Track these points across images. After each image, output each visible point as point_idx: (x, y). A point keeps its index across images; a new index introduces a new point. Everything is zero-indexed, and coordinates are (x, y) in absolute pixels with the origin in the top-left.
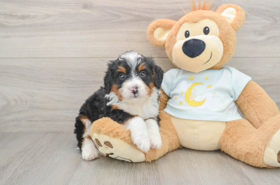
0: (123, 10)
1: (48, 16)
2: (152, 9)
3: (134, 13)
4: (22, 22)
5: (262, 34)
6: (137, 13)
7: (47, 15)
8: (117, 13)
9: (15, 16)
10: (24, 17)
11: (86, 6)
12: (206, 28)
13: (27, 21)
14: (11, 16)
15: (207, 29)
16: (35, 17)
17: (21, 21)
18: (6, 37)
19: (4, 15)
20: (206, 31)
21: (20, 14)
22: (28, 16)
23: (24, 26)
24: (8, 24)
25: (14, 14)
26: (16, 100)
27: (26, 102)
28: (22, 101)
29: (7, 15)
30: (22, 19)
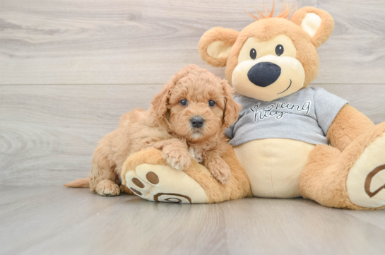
0: (181, 23)
1: (83, 30)
2: (219, 21)
3: (195, 25)
4: (49, 38)
5: (369, 52)
6: (199, 26)
7: (82, 29)
8: (174, 26)
9: (41, 30)
10: (51, 32)
11: (132, 17)
12: (278, 46)
13: (56, 37)
14: (36, 30)
15: (280, 48)
16: (66, 31)
17: (48, 36)
18: (28, 57)
19: (27, 29)
20: (279, 50)
21: (47, 28)
22: (57, 31)
23: (52, 43)
24: (31, 41)
25: (39, 28)
26: (34, 142)
27: (48, 143)
28: (42, 143)
29: (31, 29)
30: (50, 35)
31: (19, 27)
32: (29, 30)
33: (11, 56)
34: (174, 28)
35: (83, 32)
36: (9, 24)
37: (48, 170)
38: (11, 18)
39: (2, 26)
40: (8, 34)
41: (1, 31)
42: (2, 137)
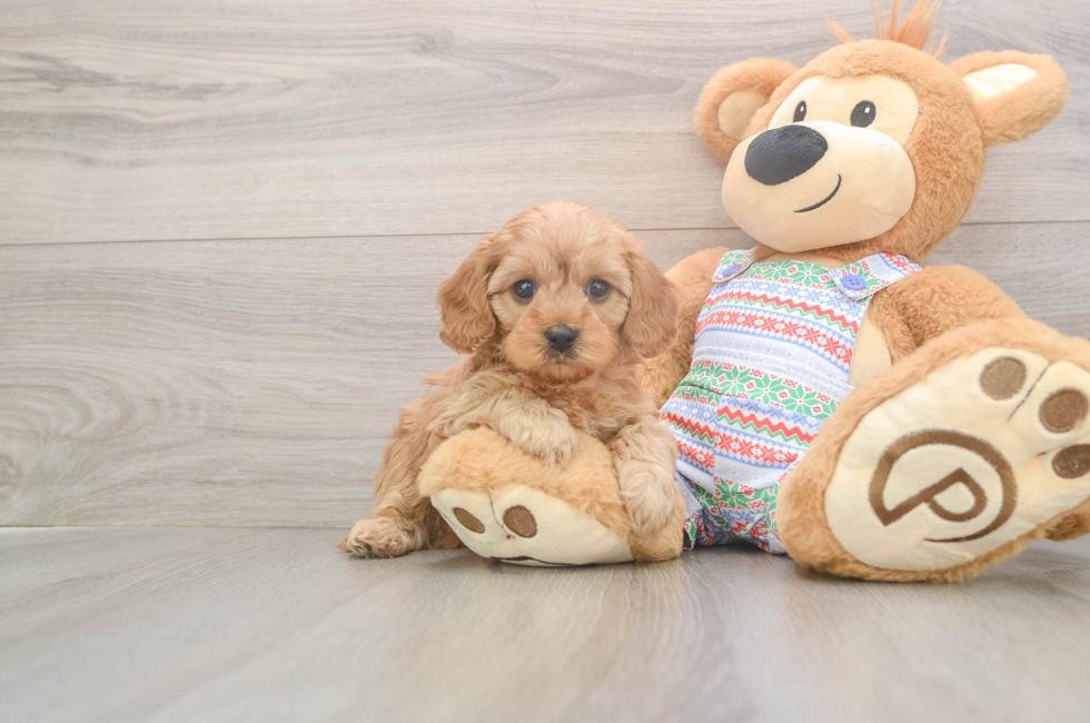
0: (567, 57)
1: (288, 85)
2: (674, 49)
3: (607, 63)
4: (192, 108)
6: (619, 66)
7: (285, 81)
8: (545, 67)
9: (168, 88)
10: (198, 92)
11: (427, 46)
13: (213, 106)
14: (154, 88)
16: (241, 88)
17: (188, 104)
18: (132, 165)
19: (130, 85)
21: (185, 81)
22: (216, 88)
23: (199, 123)
24: (141, 119)
25: (164, 81)
26: (154, 402)
27: (195, 407)
28: (178, 405)
29: (138, 84)
30: (194, 99)
31: (107, 80)
32: (134, 85)
33: (87, 162)
34: (546, 73)
35: (288, 89)
36: (80, 71)
37: (198, 482)
38: (86, 54)
39: (60, 77)
40: (76, 99)
41: (58, 91)
42: (65, 391)
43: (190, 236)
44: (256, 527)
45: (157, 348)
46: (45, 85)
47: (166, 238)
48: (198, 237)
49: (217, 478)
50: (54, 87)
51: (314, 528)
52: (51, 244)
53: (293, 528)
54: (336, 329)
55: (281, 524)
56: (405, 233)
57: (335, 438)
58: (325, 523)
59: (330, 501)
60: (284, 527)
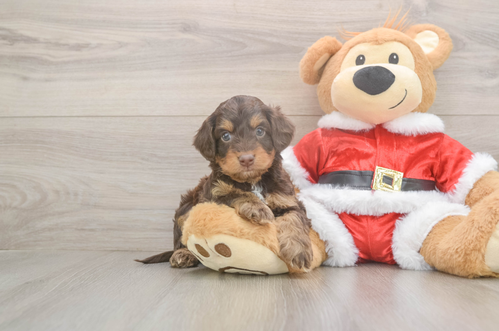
0: (249, 35)
1: (121, 45)
3: (269, 39)
4: (75, 56)
6: (275, 40)
7: (120, 43)
8: (241, 40)
9: (64, 45)
10: (79, 47)
11: (186, 28)
13: (85, 54)
14: (58, 45)
15: (395, 57)
16: (99, 46)
17: (74, 53)
18: (47, 80)
19: (46, 43)
21: (72, 42)
22: (86, 46)
23: (79, 62)
24: (52, 59)
25: (62, 42)
26: (57, 192)
27: (76, 194)
28: (68, 193)
29: (50, 43)
30: (77, 50)
31: (35, 41)
32: (48, 43)
33: (25, 79)
34: (241, 42)
35: (121, 47)
36: (22, 36)
37: (77, 229)
38: (24, 28)
39: (12, 38)
40: (19, 49)
41: (11, 45)
42: (14, 187)
43: (74, 115)
44: (105, 251)
45: (58, 167)
46: (5, 42)
47: (63, 115)
48: (78, 115)
49: (86, 227)
50: (9, 43)
51: (132, 251)
52: (7, 117)
53: (122, 251)
54: (143, 159)
55: (116, 249)
56: (175, 115)
57: (142, 210)
58: (137, 249)
59: (139, 238)
60: (118, 251)
